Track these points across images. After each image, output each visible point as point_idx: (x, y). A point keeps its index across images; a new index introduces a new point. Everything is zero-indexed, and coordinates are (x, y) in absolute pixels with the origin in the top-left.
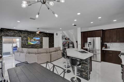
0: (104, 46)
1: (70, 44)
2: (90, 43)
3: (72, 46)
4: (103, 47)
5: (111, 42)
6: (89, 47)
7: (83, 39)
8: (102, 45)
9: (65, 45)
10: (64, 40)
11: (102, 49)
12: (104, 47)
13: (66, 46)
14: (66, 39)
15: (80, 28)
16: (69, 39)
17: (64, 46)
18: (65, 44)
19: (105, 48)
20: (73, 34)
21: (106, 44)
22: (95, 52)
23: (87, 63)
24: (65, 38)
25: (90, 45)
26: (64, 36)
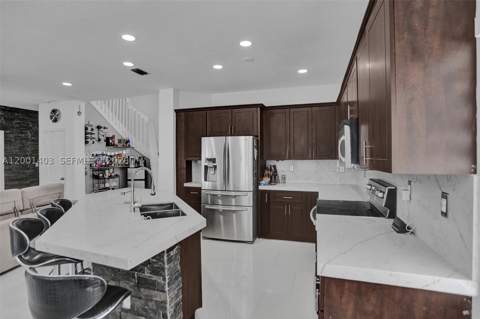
0: (266, 172)
1: (132, 165)
2: (213, 160)
3: (143, 177)
4: (263, 176)
5: (290, 158)
6: (206, 180)
7: (183, 143)
8: (261, 170)
9: (103, 171)
10: (100, 148)
11: (261, 188)
12: (266, 180)
13: (110, 177)
14: (108, 142)
15: (170, 91)
16: (126, 143)
17: (95, 177)
18: (102, 169)
19: (270, 183)
20: (146, 119)
21: (275, 167)
22: (233, 200)
23: (159, 280)
24: (107, 140)
25: (211, 172)
26: (99, 127)
